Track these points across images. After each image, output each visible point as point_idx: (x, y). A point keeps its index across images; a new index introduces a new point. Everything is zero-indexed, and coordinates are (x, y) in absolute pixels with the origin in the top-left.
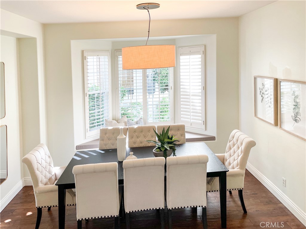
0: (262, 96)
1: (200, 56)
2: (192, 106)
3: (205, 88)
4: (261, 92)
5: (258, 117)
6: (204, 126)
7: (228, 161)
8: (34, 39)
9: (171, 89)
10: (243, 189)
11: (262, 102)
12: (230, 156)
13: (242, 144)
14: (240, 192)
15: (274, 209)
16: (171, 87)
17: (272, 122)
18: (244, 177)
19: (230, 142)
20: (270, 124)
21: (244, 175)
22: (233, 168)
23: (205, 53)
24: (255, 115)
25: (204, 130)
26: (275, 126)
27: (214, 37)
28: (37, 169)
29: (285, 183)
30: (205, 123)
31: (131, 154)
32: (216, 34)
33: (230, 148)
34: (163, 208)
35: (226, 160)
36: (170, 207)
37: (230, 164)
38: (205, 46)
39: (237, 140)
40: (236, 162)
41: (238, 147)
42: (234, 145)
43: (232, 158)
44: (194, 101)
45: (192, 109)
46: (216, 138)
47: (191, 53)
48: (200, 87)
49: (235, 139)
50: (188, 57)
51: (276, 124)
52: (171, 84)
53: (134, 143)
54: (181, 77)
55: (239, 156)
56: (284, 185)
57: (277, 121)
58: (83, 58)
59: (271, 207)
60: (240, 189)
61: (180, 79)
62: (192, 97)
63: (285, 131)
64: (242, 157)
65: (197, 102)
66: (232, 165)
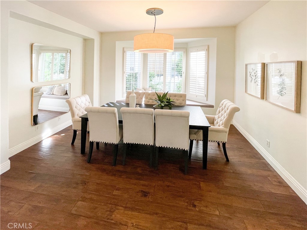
0: (251, 78)
1: (204, 52)
2: (198, 84)
3: (207, 73)
4: (250, 75)
5: (247, 93)
6: (206, 98)
7: (217, 120)
8: (93, 40)
9: (184, 73)
10: (226, 142)
11: (251, 82)
12: (219, 117)
13: (228, 109)
14: (224, 144)
15: (256, 163)
16: (184, 72)
17: (259, 95)
18: (227, 134)
19: (220, 108)
20: (258, 98)
21: (228, 132)
22: (219, 126)
23: (208, 50)
24: (246, 92)
25: (206, 100)
26: (261, 99)
27: (215, 40)
28: (76, 107)
29: (269, 144)
30: (207, 96)
31: (138, 106)
32: (216, 38)
33: (220, 112)
34: (152, 145)
35: (216, 120)
36: (157, 145)
37: (217, 123)
38: (208, 46)
39: (225, 107)
40: (221, 122)
41: (225, 111)
42: (222, 110)
43: (220, 119)
44: (199, 81)
45: (198, 86)
46: (214, 106)
47: (198, 51)
48: (204, 72)
49: (223, 106)
50: (196, 53)
51: (263, 97)
52: (184, 70)
53: (148, 102)
54: (191, 66)
55: (224, 118)
56: (268, 146)
57: (264, 95)
58: (124, 52)
59: (253, 161)
60: (223, 142)
61: (190, 67)
62: (197, 79)
63: (270, 102)
64: (227, 118)
65: (202, 82)
66: (218, 124)
